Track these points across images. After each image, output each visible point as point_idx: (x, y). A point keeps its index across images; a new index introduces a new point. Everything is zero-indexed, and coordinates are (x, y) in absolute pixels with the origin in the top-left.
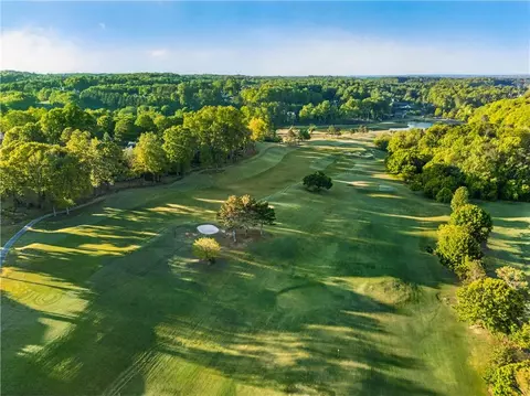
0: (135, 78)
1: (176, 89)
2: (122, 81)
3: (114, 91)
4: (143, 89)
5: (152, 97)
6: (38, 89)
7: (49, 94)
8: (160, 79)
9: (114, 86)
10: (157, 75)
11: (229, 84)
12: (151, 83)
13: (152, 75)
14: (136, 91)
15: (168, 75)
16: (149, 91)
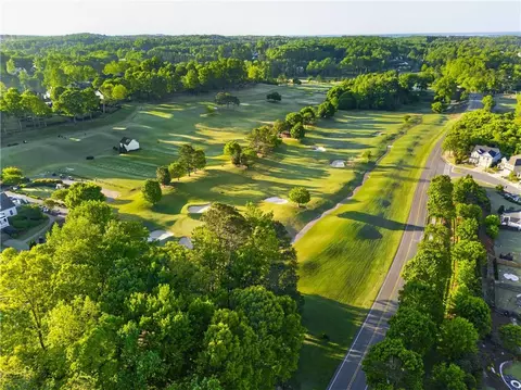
0: (187, 39)
1: (217, 49)
2: (178, 43)
3: (172, 51)
4: (193, 49)
5: (199, 55)
6: (116, 50)
7: (125, 52)
8: (207, 40)
9: (171, 47)
10: (206, 37)
11: (259, 45)
12: (199, 44)
13: (202, 37)
14: (188, 51)
15: (215, 36)
16: (197, 51)
